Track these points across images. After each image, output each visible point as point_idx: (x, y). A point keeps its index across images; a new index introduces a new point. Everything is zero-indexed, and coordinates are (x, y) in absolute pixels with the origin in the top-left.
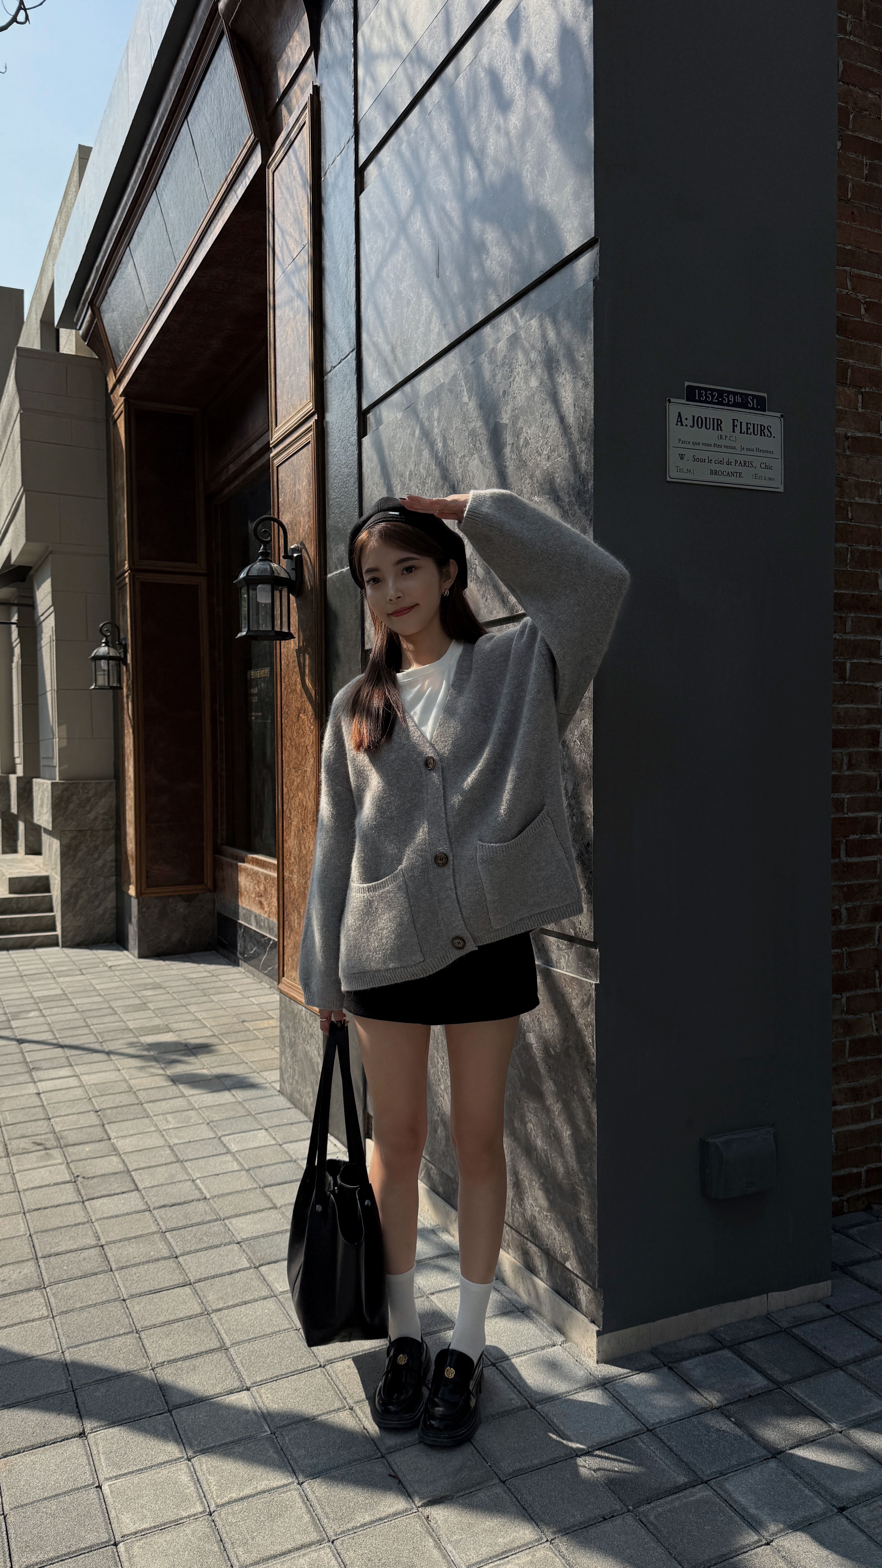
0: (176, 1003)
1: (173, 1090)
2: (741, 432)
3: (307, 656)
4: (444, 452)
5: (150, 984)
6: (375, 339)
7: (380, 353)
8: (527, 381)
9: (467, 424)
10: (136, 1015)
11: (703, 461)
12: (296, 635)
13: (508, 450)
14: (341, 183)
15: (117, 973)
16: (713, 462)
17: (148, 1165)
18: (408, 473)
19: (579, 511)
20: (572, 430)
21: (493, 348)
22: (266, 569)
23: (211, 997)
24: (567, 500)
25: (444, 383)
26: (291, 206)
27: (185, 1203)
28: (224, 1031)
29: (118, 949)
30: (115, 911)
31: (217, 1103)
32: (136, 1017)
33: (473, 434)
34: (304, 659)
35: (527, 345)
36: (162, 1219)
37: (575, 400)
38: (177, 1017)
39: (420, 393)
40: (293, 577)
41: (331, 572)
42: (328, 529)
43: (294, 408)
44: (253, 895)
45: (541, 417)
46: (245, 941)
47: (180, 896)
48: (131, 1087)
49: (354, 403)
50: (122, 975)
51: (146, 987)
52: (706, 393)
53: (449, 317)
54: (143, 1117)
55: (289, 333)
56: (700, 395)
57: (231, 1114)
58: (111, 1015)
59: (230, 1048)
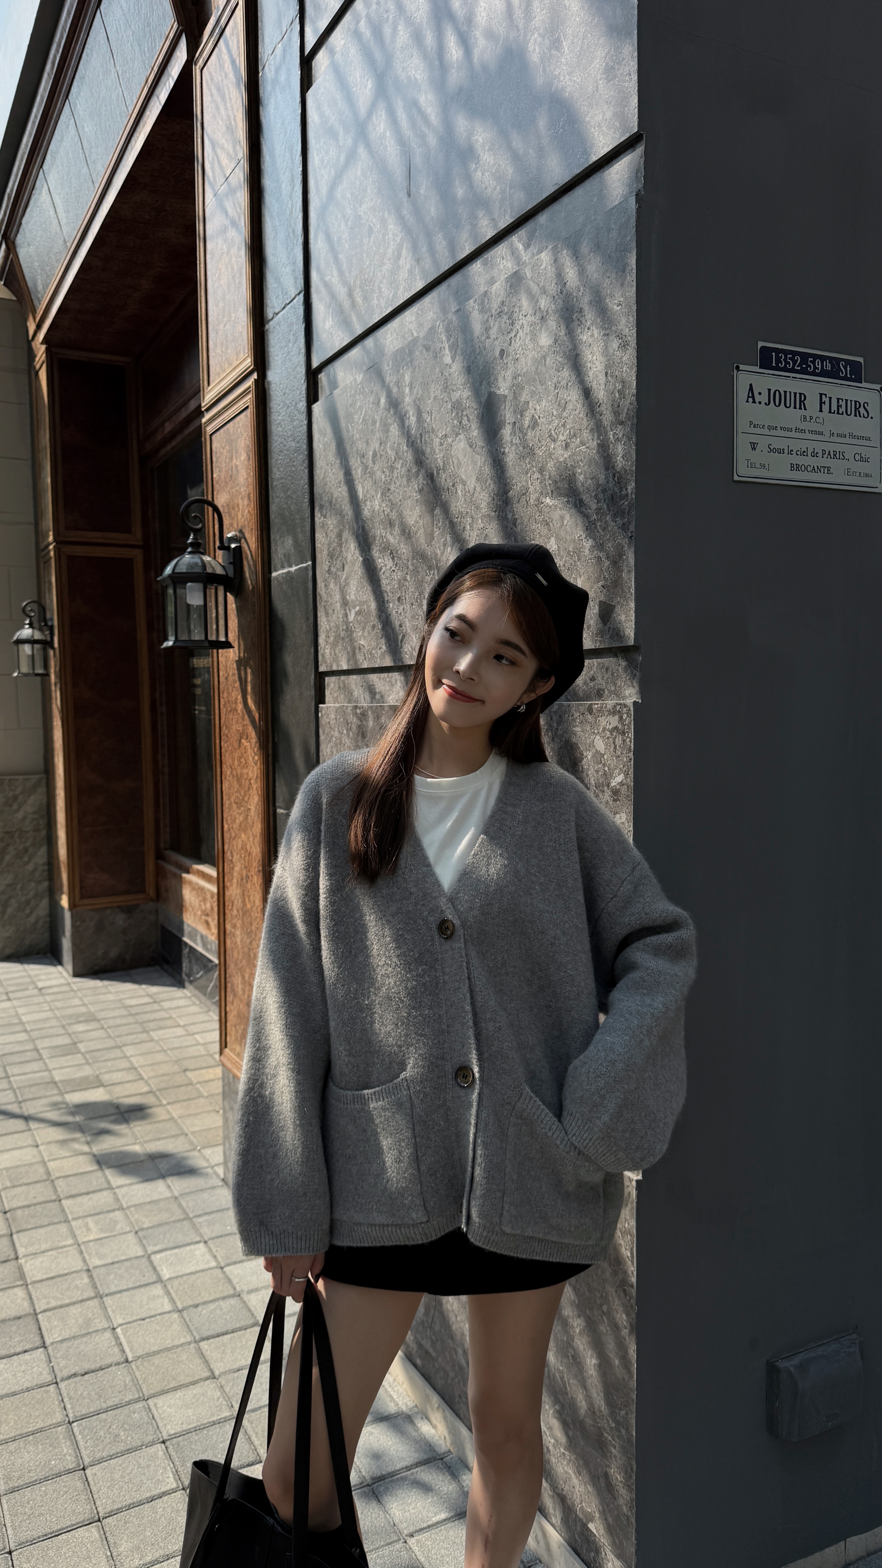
0: (110, 1043)
1: (98, 1178)
2: (830, 412)
3: (249, 671)
4: (418, 428)
5: (83, 1014)
6: (327, 278)
7: (333, 296)
8: (534, 337)
9: (449, 393)
10: (63, 1061)
11: (780, 451)
12: (235, 644)
13: (506, 432)
14: (282, 78)
15: (48, 998)
16: (794, 452)
17: (59, 1303)
18: (371, 453)
19: (613, 524)
20: (603, 408)
21: (486, 292)
22: (196, 564)
23: (151, 1033)
24: (594, 506)
25: (418, 337)
26: (223, 111)
27: (101, 1369)
28: (163, 1085)
29: (52, 964)
30: (48, 919)
31: (149, 1200)
32: (65, 1065)
33: (457, 406)
34: (246, 673)
35: (535, 289)
36: (70, 1398)
37: (607, 367)
38: (109, 1064)
39: (386, 349)
40: (231, 574)
41: (276, 571)
42: (272, 516)
43: (230, 364)
44: (199, 913)
45: (555, 388)
46: (190, 962)
47: (119, 907)
48: (48, 1173)
49: (302, 359)
50: (52, 1001)
51: (78, 1019)
52: (786, 357)
53: (424, 249)
54: (60, 1222)
55: (223, 270)
56: (778, 361)
57: (165, 1217)
58: (35, 1060)
59: (168, 1111)
